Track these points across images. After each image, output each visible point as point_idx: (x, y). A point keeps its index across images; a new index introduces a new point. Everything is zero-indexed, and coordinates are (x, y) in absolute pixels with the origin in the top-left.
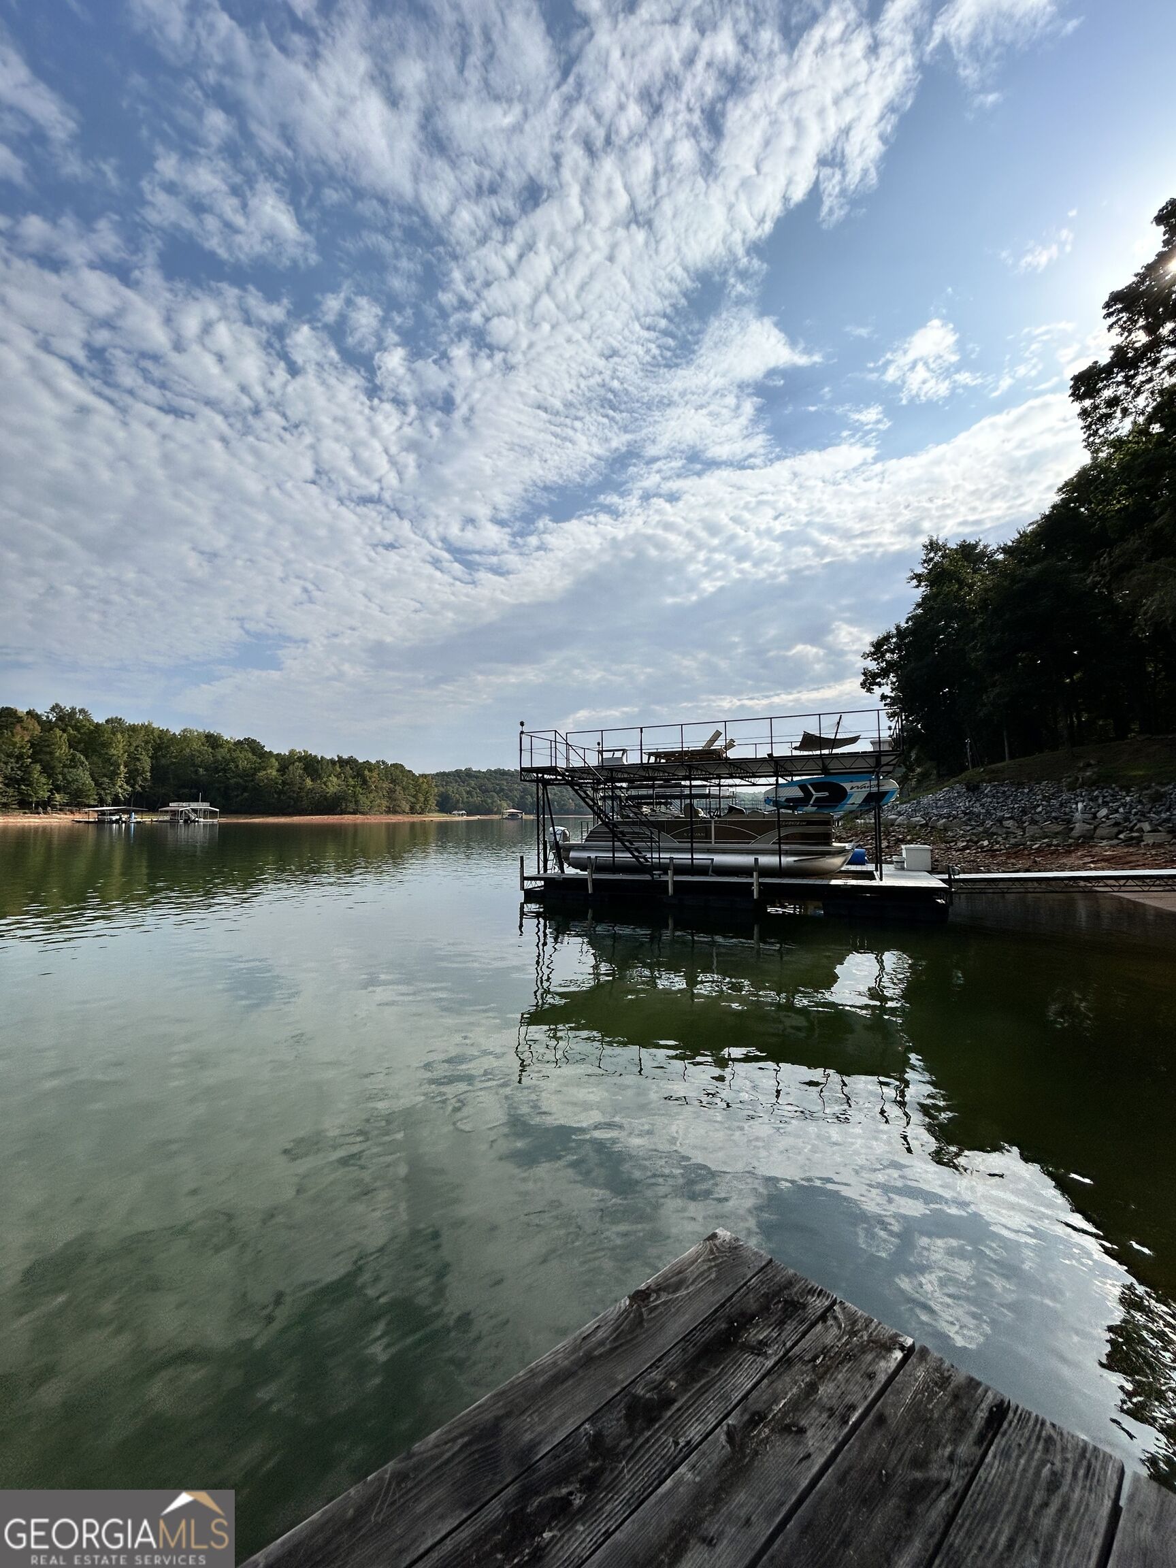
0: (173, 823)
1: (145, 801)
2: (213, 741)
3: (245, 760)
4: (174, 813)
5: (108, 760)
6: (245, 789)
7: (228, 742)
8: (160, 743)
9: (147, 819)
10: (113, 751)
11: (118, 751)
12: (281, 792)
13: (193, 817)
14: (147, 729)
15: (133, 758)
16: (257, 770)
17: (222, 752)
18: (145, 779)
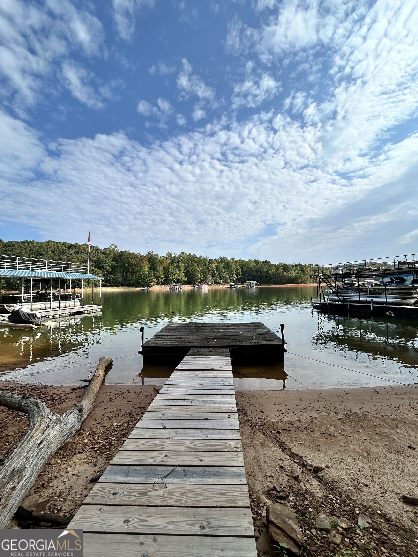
0: (247, 287)
1: (241, 281)
2: (256, 262)
3: (266, 268)
4: (248, 284)
5: (232, 270)
6: (266, 276)
7: (261, 262)
8: (243, 264)
9: (241, 286)
10: (233, 268)
11: (234, 268)
12: (277, 277)
13: (252, 285)
14: (240, 260)
15: (237, 269)
16: (269, 270)
17: (259, 266)
18: (240, 275)
